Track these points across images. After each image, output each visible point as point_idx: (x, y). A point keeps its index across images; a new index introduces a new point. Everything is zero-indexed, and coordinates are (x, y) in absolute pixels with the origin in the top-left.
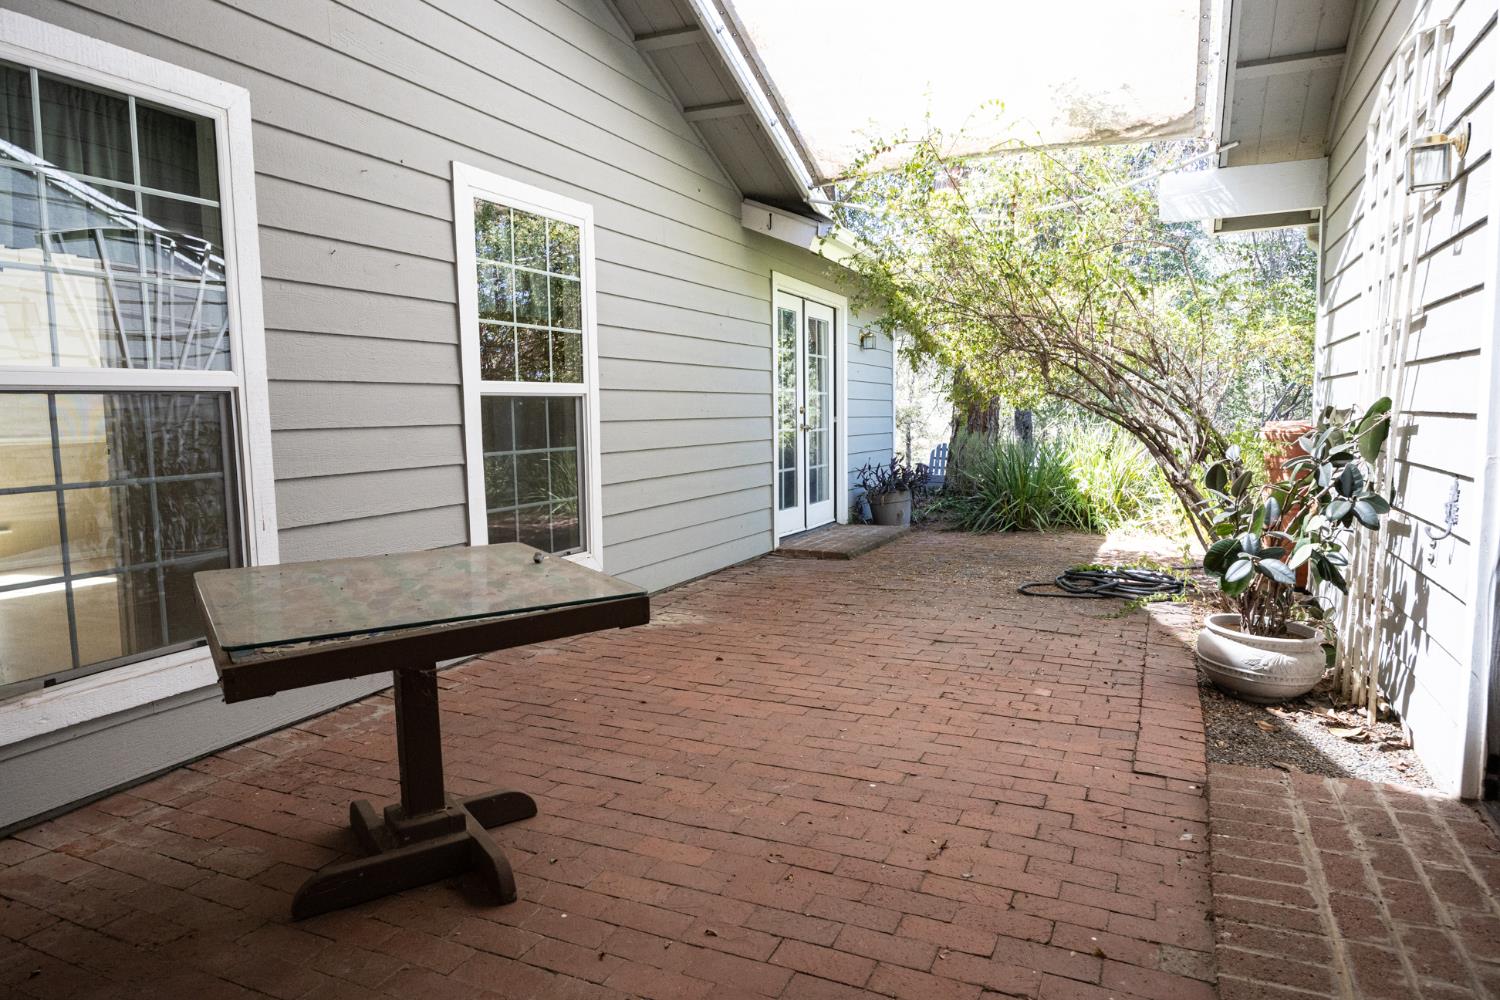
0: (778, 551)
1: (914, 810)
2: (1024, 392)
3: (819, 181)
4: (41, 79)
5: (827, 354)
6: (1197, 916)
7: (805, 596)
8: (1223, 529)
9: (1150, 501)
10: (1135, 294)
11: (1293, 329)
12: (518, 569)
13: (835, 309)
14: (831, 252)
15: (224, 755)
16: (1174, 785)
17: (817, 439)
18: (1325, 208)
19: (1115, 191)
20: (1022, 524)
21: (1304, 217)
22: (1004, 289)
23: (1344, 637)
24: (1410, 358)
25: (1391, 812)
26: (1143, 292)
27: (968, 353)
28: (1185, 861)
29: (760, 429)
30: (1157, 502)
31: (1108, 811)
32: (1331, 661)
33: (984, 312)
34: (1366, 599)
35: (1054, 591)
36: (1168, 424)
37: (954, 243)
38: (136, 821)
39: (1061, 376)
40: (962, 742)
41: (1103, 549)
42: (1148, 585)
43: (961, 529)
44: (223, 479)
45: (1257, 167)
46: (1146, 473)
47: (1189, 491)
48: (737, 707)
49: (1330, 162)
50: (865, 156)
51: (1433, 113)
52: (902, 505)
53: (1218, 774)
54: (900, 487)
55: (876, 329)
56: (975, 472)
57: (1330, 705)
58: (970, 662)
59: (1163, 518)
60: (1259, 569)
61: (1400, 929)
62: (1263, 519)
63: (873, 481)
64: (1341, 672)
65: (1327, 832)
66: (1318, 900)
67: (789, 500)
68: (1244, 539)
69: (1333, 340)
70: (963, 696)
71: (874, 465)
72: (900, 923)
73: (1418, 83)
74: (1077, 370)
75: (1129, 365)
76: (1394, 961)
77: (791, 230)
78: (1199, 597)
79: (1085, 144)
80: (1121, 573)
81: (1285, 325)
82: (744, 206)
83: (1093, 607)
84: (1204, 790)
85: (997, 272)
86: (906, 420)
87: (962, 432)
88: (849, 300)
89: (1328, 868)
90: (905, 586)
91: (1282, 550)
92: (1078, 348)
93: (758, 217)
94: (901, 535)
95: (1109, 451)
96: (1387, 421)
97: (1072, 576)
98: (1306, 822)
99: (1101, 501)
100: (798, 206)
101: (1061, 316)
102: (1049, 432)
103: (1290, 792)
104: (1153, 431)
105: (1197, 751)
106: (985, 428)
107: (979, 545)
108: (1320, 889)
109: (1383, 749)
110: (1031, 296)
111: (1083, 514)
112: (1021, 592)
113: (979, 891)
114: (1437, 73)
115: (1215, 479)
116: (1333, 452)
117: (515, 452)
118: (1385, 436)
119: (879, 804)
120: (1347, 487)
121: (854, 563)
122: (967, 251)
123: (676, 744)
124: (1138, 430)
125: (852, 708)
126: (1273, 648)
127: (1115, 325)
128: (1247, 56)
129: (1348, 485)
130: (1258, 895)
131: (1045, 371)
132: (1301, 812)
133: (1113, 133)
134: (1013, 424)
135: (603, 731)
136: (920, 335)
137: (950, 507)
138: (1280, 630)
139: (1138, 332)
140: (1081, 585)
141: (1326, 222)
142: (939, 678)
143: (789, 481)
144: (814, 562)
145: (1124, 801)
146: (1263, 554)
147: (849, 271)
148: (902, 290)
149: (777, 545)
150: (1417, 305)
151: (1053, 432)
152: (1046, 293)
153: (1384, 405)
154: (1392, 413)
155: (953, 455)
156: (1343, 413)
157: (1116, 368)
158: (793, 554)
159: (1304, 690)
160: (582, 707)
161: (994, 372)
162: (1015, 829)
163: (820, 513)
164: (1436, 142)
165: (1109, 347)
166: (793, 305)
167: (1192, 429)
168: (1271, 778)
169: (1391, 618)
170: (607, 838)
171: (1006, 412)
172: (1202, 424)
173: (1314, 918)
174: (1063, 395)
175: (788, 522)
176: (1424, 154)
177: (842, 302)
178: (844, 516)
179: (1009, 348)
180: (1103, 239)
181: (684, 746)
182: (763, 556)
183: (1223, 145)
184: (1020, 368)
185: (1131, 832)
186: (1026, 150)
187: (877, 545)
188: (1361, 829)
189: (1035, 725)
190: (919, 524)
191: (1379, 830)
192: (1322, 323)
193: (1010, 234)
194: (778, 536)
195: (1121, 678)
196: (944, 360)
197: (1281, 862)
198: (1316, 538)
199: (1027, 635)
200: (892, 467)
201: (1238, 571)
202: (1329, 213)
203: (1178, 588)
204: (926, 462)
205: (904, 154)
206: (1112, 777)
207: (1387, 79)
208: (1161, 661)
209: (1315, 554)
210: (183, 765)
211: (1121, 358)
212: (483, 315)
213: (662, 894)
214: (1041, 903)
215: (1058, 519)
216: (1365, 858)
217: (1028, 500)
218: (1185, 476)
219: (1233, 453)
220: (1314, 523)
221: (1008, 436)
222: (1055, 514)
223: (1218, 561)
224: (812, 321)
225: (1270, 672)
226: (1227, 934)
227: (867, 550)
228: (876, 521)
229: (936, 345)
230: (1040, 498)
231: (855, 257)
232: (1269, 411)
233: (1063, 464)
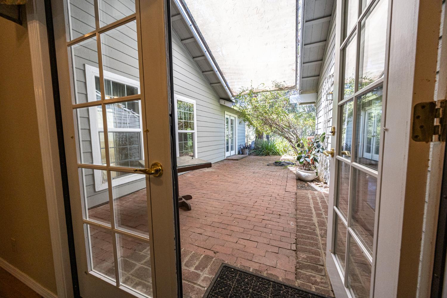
0: (226, 159)
1: (251, 197)
2: (268, 132)
3: (233, 96)
4: (112, 82)
5: (234, 125)
6: (294, 210)
7: (231, 166)
8: (300, 154)
9: (289, 150)
10: (286, 115)
11: (312, 121)
12: (189, 160)
13: (235, 118)
14: (235, 108)
15: (139, 191)
16: (292, 193)
17: (232, 140)
18: (317, 101)
19: (283, 98)
20: (267, 154)
21: (314, 103)
22: (264, 115)
23: (319, 171)
24: (328, 126)
25: (324, 196)
26: (287, 115)
27: (258, 125)
28: (293, 203)
29: (222, 138)
30: (291, 150)
31: (281, 197)
32: (317, 175)
33: (261, 118)
34: (322, 165)
35: (273, 165)
36: (291, 137)
37: (256, 106)
38: (127, 201)
39: (274, 129)
40: (259, 187)
41: (281, 158)
42: (289, 164)
43: (257, 155)
44: (139, 146)
45: (306, 94)
46: (288, 145)
47: (295, 148)
48: (222, 183)
49: (317, 94)
50: (241, 92)
51: (331, 88)
52: (247, 151)
53: (298, 191)
54: (246, 148)
55: (242, 121)
56: (259, 145)
57: (317, 182)
58: (259, 176)
59: (291, 153)
60: (305, 160)
61: (323, 210)
62: (306, 152)
63: (242, 147)
64: (318, 176)
65: (314, 198)
66: (312, 207)
67: (228, 151)
68: (303, 155)
69: (318, 123)
70: (258, 181)
71: (242, 144)
72: (250, 212)
73: (329, 83)
74: (276, 128)
75: (285, 127)
76: (322, 214)
77: (228, 104)
78: (297, 166)
79: (277, 90)
80: (284, 162)
81: (311, 120)
82: (220, 100)
83: (280, 167)
84: (296, 194)
85: (263, 112)
86: (247, 137)
87: (257, 139)
88: (238, 116)
89: (314, 203)
90: (248, 164)
91: (308, 157)
92: (277, 124)
93: (222, 102)
94: (247, 156)
95: (282, 141)
96: (325, 136)
97: (276, 163)
98: (311, 197)
99: (281, 150)
100: (229, 100)
101: (274, 119)
102: (272, 139)
103: (309, 193)
104: (289, 138)
105: (295, 188)
106: (261, 138)
107: (260, 158)
108: (312, 206)
109: (324, 188)
110: (269, 116)
111: (278, 153)
112: (268, 165)
113: (262, 207)
114: (331, 82)
115: (298, 146)
116: (316, 141)
117: (183, 142)
118: (324, 139)
119: (246, 196)
120: (318, 147)
121: (239, 161)
122: (258, 108)
123: (213, 189)
124: (287, 138)
125: (241, 183)
126: (308, 173)
127: (283, 121)
128: (304, 76)
129: (318, 146)
130: (303, 206)
131: (271, 128)
132: (310, 196)
133: (282, 89)
134: (266, 137)
135: (201, 187)
136: (250, 122)
137: (255, 152)
138: (309, 170)
139: (286, 122)
140: (277, 164)
141: (317, 103)
142: (255, 178)
143: (228, 147)
144: (232, 161)
145: (284, 195)
146: (306, 157)
147: (238, 111)
148: (247, 115)
149: (226, 158)
150: (329, 118)
151: (273, 139)
152: (271, 115)
153: (324, 134)
154: (325, 135)
155: (255, 143)
156: (319, 135)
157: (283, 128)
158: (229, 160)
159: (313, 179)
160: (196, 183)
161: (263, 128)
162: (267, 199)
163: (233, 153)
164: (330, 93)
165: (281, 124)
166: (228, 117)
167: (295, 138)
168: (306, 191)
169: (326, 167)
170: (204, 201)
171: (265, 135)
172: (297, 137)
173: (311, 209)
174: (275, 132)
175: (228, 154)
176: (329, 95)
177: (236, 116)
178: (237, 153)
179: (265, 124)
180: (280, 106)
181: (214, 189)
182: (223, 160)
183: (300, 91)
184: (267, 128)
185: (285, 199)
186: (268, 91)
187: (243, 158)
188: (319, 198)
189: (270, 185)
190: (250, 154)
191: (322, 198)
192: (316, 121)
193: (265, 106)
194: (226, 157)
195: (283, 178)
196: (254, 126)
197: (307, 202)
198: (313, 155)
199: (269, 172)
200: (245, 145)
201: (302, 160)
202: (317, 102)
203: (293, 164)
204: (251, 144)
205: (248, 92)
206: (282, 192)
207: (325, 82)
208: (290, 175)
209: (314, 157)
210: (133, 193)
211: (284, 126)
212: (178, 119)
213: (214, 208)
214: (271, 209)
215: (274, 153)
216: (319, 202)
217: (268, 150)
218: (294, 146)
219: (302, 141)
220: (313, 152)
221: (265, 139)
222: (273, 153)
223: (299, 159)
224: (231, 120)
225: (307, 176)
226: (298, 211)
227: (241, 159)
228: (242, 154)
229: (253, 124)
230: (271, 150)
231: (239, 109)
232: (310, 134)
233: (275, 144)
